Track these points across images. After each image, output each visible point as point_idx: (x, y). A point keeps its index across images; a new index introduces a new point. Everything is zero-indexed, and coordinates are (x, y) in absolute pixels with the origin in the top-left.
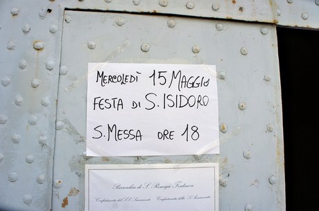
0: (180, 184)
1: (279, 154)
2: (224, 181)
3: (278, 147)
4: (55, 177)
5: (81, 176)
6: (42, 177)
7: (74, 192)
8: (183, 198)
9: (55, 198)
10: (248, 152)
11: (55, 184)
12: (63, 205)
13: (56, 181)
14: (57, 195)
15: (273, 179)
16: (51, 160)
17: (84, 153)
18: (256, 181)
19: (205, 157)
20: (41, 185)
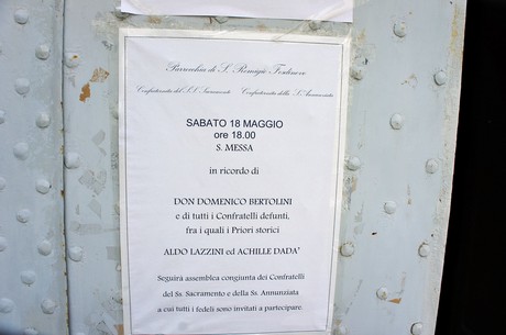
0: (283, 69)
1: (455, 34)
2: (358, 69)
3: (454, 23)
4: (66, 49)
5: (112, 48)
6: (45, 48)
7: (100, 75)
8: (286, 93)
9: (68, 85)
10: (402, 25)
11: (68, 61)
12: (83, 98)
13: (69, 56)
14: (72, 80)
15: (442, 76)
16: (60, 18)
17: (118, 8)
18: (412, 77)
19: (327, 26)
20: (43, 63)
